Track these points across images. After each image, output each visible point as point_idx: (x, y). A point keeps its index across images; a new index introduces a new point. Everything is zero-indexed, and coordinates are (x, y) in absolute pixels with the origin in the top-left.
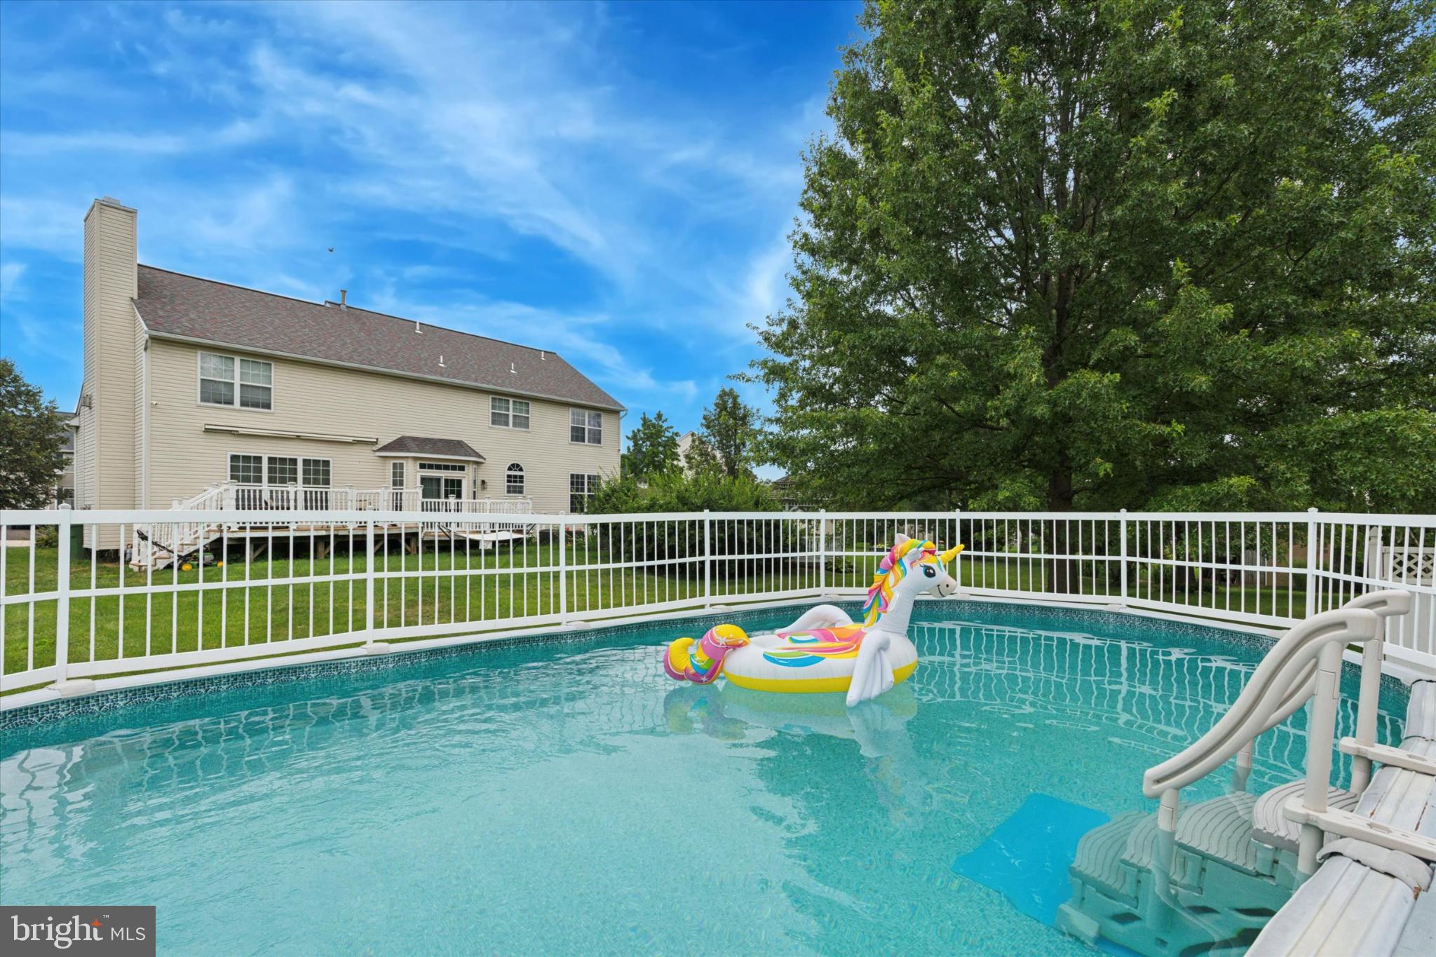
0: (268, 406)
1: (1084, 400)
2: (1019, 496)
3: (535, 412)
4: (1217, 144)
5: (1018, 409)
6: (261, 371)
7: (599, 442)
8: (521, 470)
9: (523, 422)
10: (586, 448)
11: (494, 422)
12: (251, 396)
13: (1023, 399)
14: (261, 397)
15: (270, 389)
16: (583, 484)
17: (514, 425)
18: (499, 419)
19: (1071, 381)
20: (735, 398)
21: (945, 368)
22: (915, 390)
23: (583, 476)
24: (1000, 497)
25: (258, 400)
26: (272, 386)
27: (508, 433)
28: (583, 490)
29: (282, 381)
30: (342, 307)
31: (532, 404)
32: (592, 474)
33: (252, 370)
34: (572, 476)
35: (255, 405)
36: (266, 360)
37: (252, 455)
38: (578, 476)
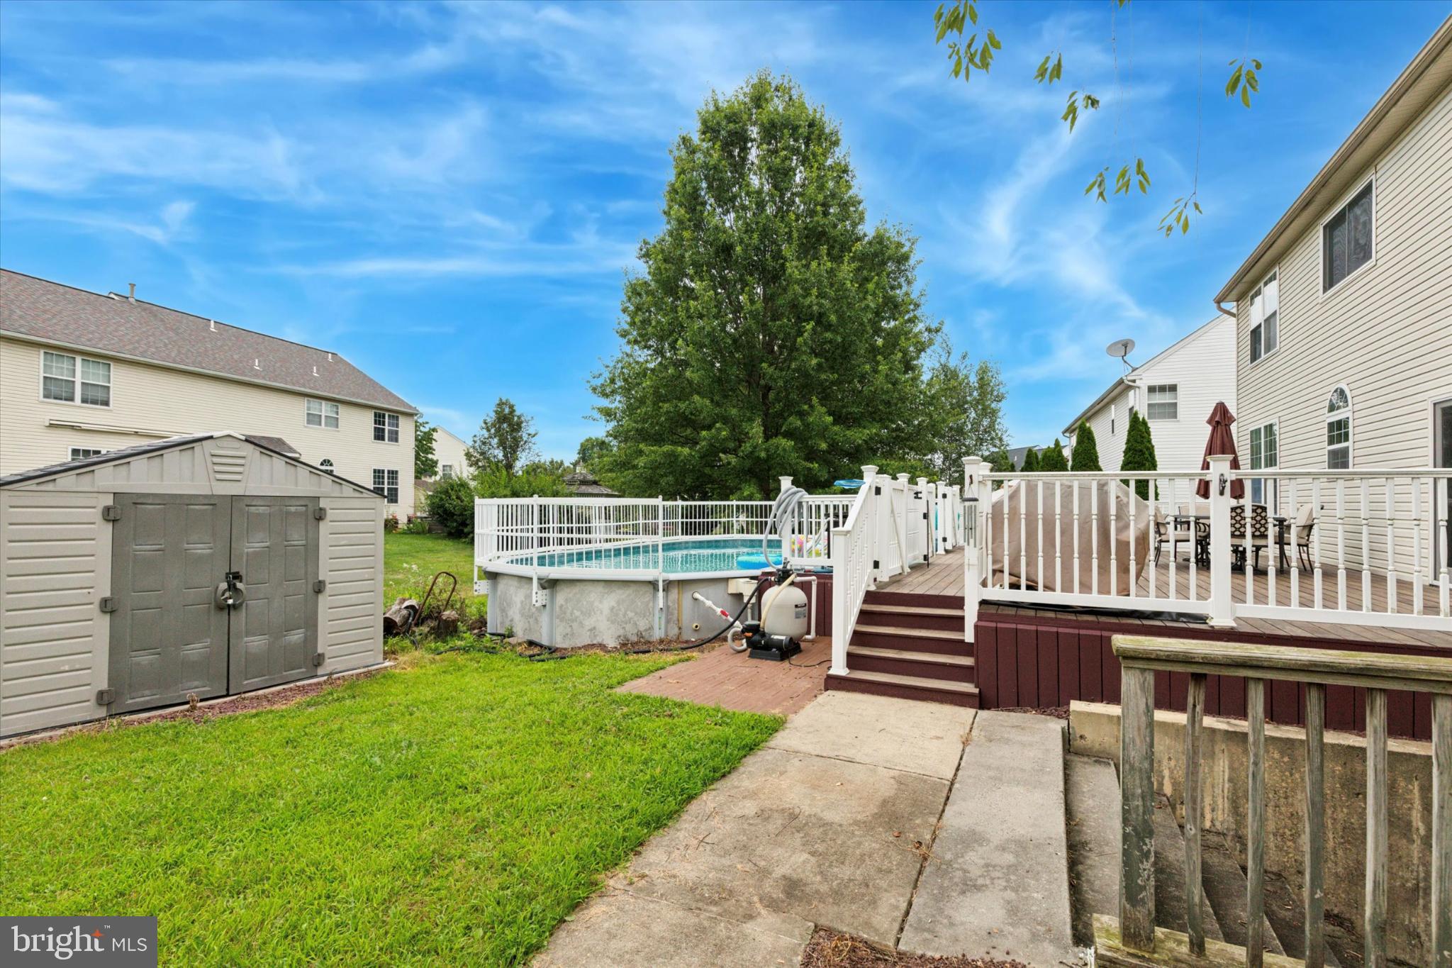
0: (106, 403)
1: (780, 451)
2: (753, 494)
3: (344, 412)
4: (830, 342)
5: (752, 453)
6: (101, 371)
7: (396, 440)
8: (331, 465)
9: (334, 422)
10: (386, 445)
11: (309, 422)
12: (91, 394)
13: (755, 448)
14: (100, 395)
15: (108, 388)
16: (383, 477)
17: (326, 425)
18: (313, 419)
19: (774, 441)
20: (511, 407)
21: (719, 430)
22: (705, 439)
23: (383, 471)
24: (745, 494)
25: (96, 396)
26: (111, 385)
27: (321, 432)
28: (383, 483)
29: (121, 381)
30: (130, 299)
31: (340, 406)
32: (391, 469)
33: (92, 369)
34: (375, 471)
35: (94, 402)
36: (107, 360)
37: (91, 449)
38: (379, 471)
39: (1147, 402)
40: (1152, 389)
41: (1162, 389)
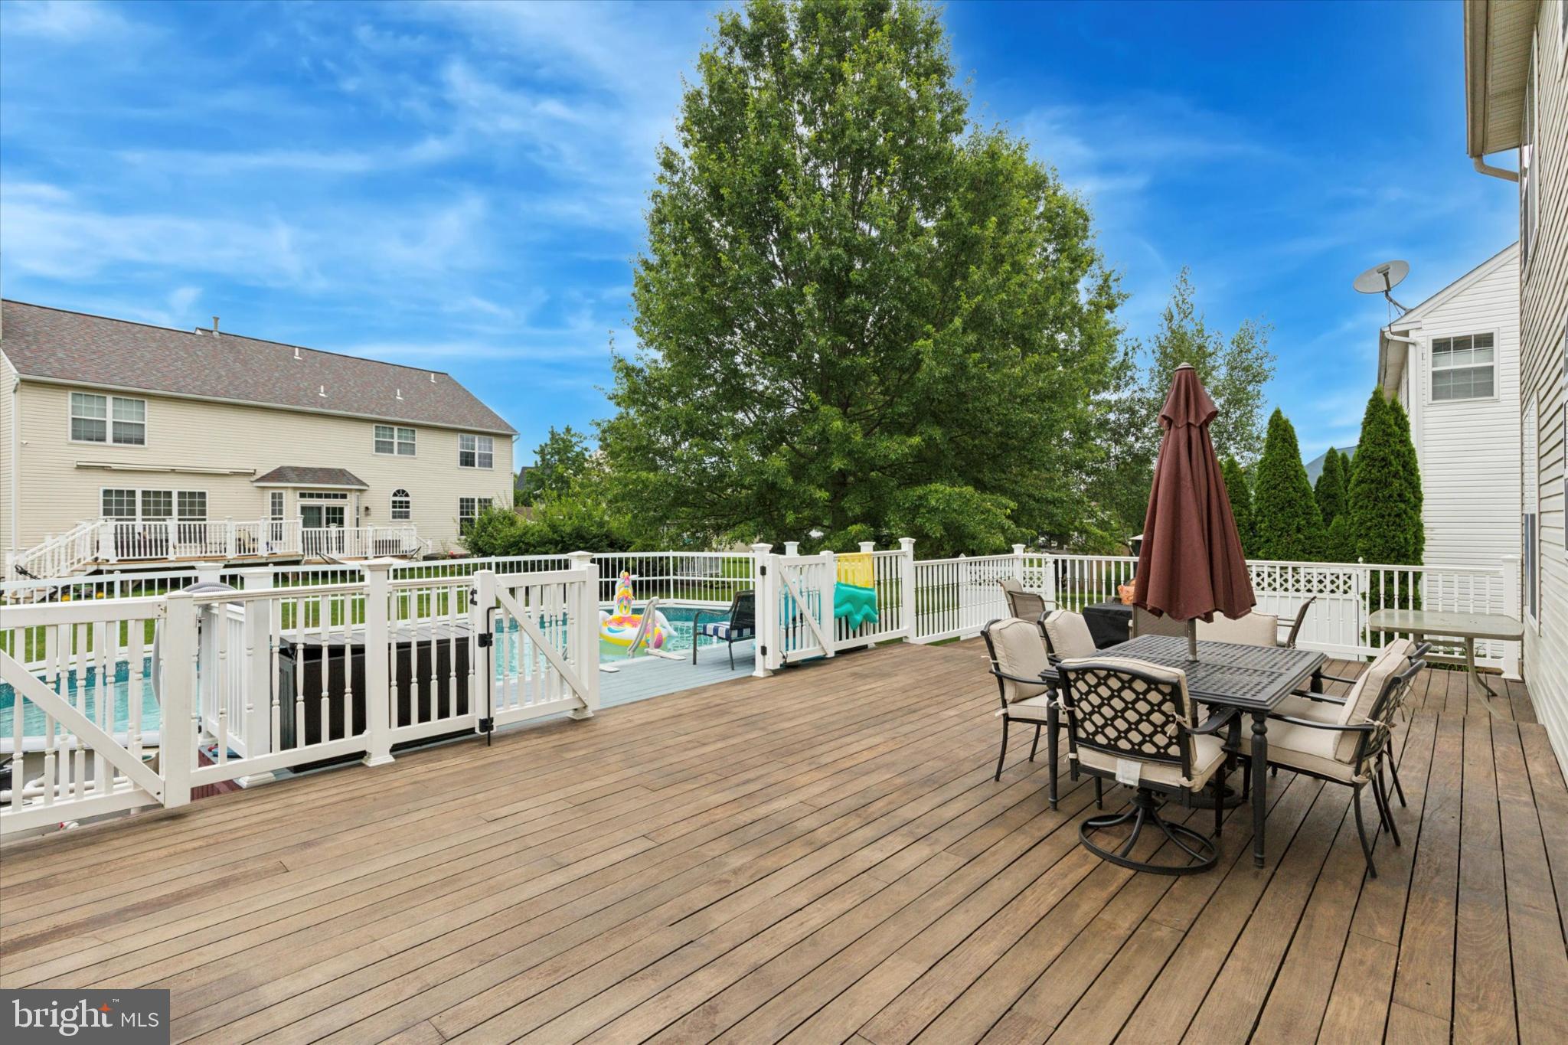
0: (141, 441)
3: (421, 439)
6: (134, 408)
7: (490, 466)
8: (407, 495)
9: (408, 449)
10: (476, 472)
11: (378, 450)
12: (124, 432)
14: (134, 433)
15: (143, 425)
16: (473, 507)
17: (400, 452)
18: (383, 447)
23: (473, 500)
25: (132, 436)
26: (146, 423)
27: (393, 459)
28: (473, 513)
29: (155, 418)
30: (215, 333)
31: (417, 431)
32: (482, 497)
33: (124, 408)
34: (462, 500)
35: (128, 441)
36: (141, 397)
37: (125, 489)
38: (467, 500)
39: (1430, 370)
40: (1440, 346)
41: (1462, 344)
